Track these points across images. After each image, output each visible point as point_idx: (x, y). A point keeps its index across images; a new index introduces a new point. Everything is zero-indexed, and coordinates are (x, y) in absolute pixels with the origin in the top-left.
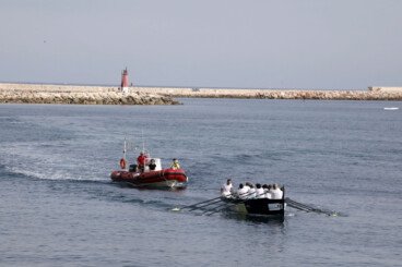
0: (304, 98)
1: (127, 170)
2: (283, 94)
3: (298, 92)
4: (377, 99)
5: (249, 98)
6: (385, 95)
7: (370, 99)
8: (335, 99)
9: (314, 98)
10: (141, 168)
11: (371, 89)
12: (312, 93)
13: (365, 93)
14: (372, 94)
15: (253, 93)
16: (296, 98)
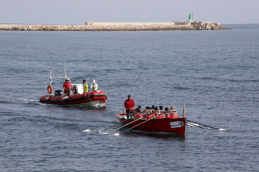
0: (44, 30)
1: (53, 95)
2: (30, 27)
3: (41, 26)
4: (91, 30)
5: (7, 30)
6: (96, 28)
7: (86, 30)
8: (64, 30)
9: (51, 30)
10: (67, 92)
11: (86, 24)
12: (50, 27)
13: (83, 26)
14: (87, 27)
15: (10, 26)
16: (39, 30)
